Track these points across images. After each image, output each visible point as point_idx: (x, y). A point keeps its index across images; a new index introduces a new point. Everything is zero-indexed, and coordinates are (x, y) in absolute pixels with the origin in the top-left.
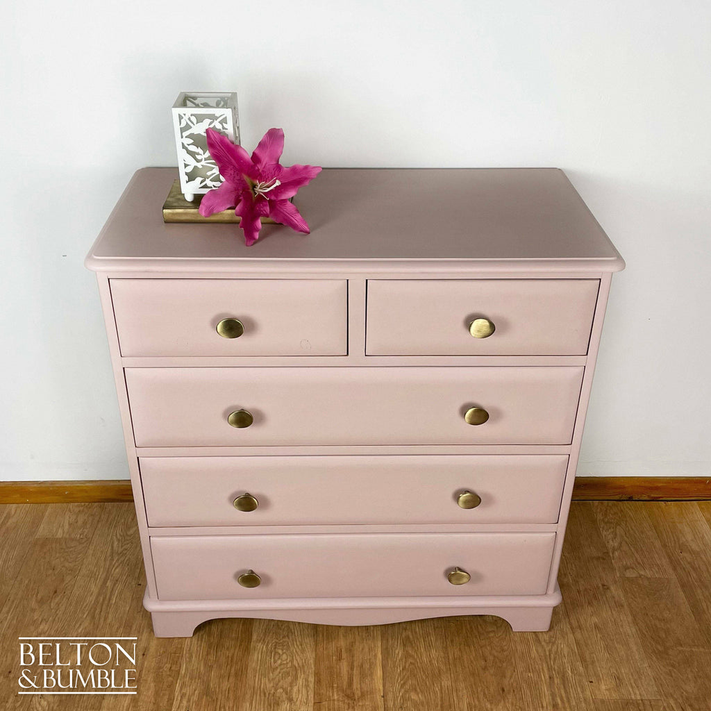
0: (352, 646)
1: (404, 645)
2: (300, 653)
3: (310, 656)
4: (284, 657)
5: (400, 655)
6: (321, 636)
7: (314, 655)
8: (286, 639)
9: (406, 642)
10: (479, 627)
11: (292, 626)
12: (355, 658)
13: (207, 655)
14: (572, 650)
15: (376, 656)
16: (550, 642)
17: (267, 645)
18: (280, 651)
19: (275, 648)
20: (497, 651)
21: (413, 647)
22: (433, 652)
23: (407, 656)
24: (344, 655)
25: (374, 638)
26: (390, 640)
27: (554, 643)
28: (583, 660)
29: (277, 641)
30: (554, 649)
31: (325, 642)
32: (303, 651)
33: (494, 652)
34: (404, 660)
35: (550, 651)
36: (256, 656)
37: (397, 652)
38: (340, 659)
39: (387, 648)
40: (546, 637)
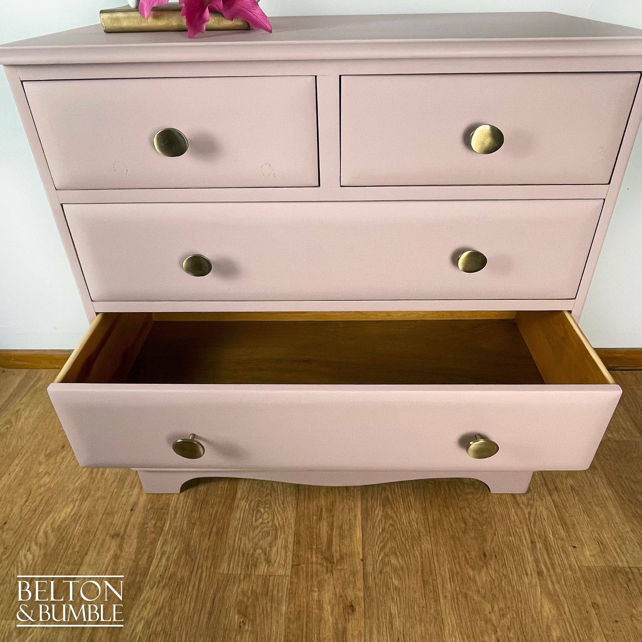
0: (333, 505)
1: (384, 506)
2: (281, 511)
3: (291, 514)
4: (266, 515)
5: (380, 515)
6: (303, 494)
7: (295, 514)
8: (269, 498)
9: (386, 503)
10: (457, 487)
11: (275, 485)
12: (335, 518)
13: (192, 512)
14: (551, 513)
15: (355, 516)
16: (528, 504)
17: (250, 504)
18: (262, 510)
19: (258, 507)
20: (476, 514)
21: (393, 509)
22: (413, 512)
23: (386, 517)
24: (324, 515)
25: (354, 497)
26: (370, 499)
27: (532, 506)
28: (564, 524)
29: (260, 499)
30: (533, 511)
31: (306, 500)
32: (284, 509)
33: (473, 514)
34: (384, 521)
35: (529, 513)
36: (238, 514)
37: (376, 512)
38: (320, 519)
39: (367, 509)
40: (524, 499)
